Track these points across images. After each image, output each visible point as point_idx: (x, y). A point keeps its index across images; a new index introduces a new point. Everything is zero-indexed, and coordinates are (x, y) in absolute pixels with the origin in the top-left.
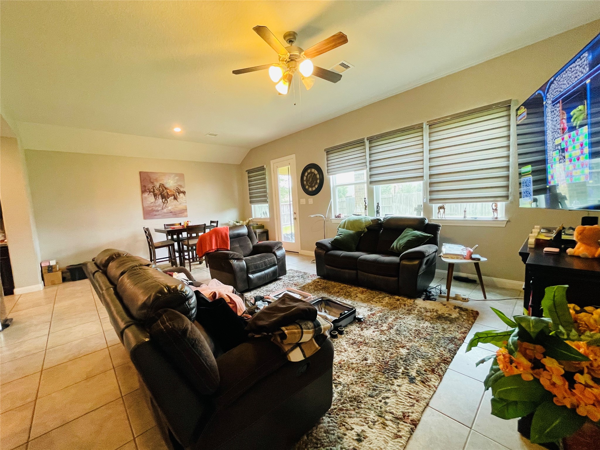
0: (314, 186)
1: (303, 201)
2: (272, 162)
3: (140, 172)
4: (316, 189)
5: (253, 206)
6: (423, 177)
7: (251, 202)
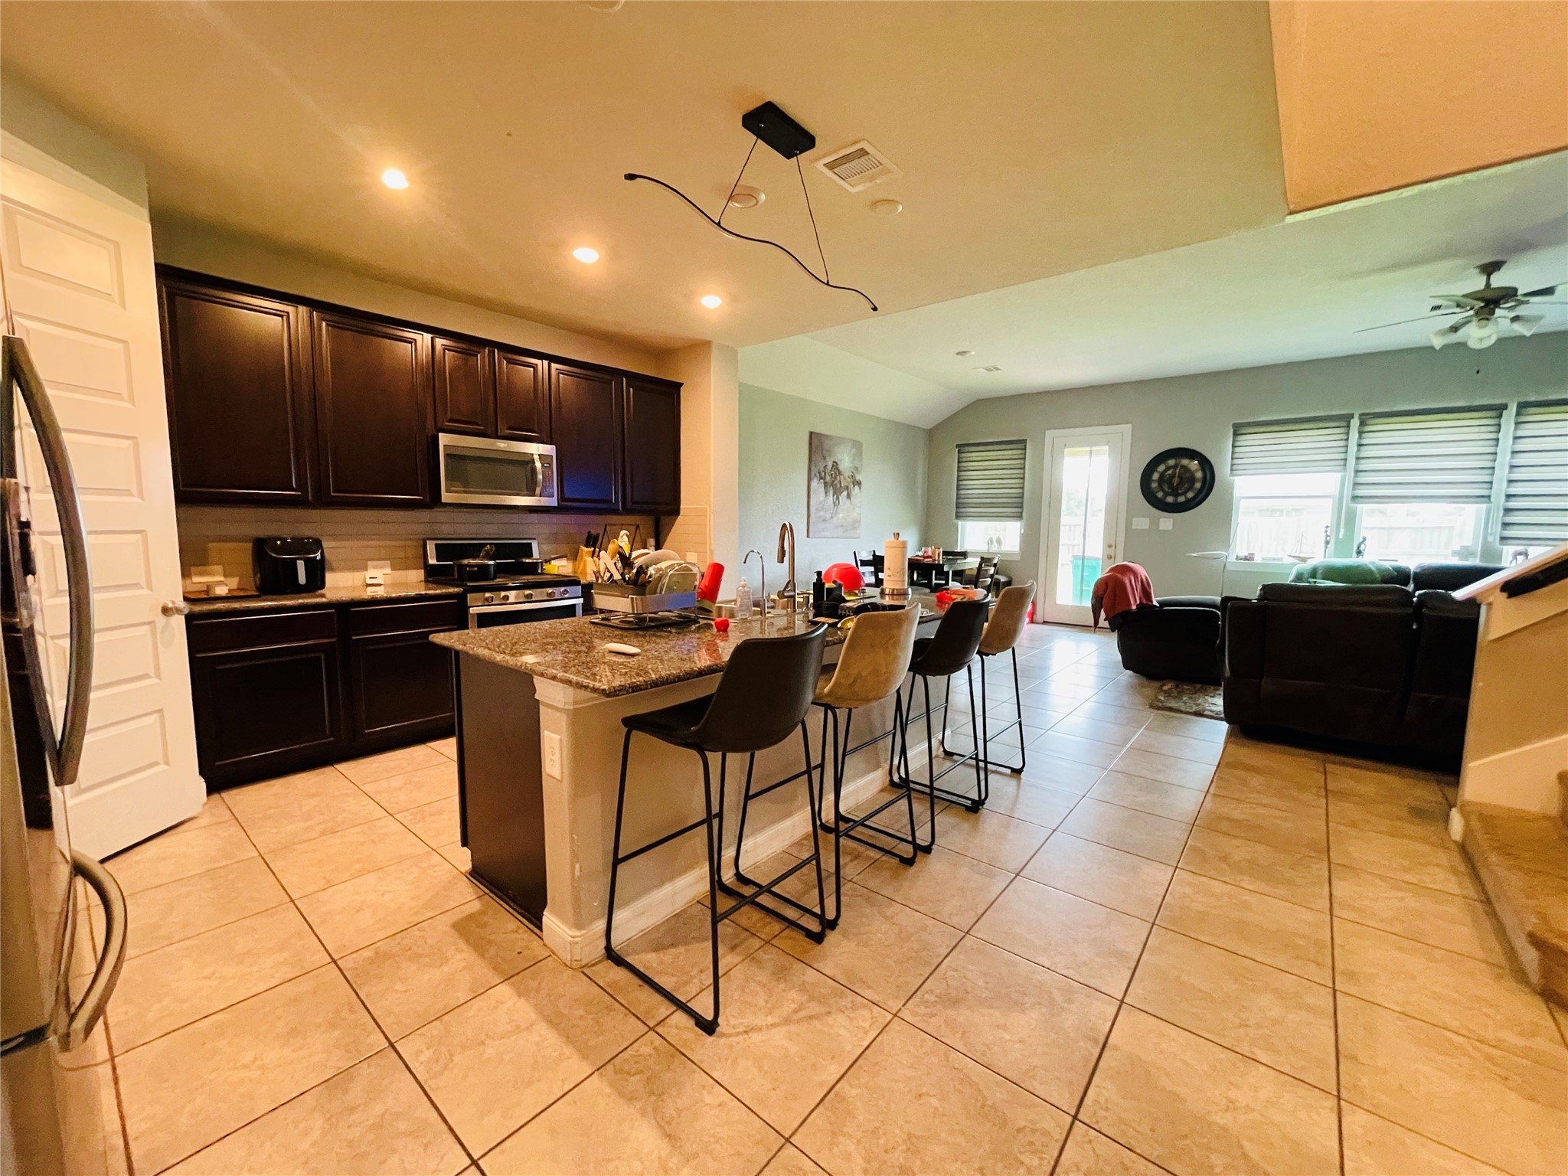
0: (1184, 493)
1: (1141, 523)
2: (1049, 434)
3: (811, 433)
4: (1188, 501)
5: (960, 523)
6: (1489, 497)
7: (958, 517)
